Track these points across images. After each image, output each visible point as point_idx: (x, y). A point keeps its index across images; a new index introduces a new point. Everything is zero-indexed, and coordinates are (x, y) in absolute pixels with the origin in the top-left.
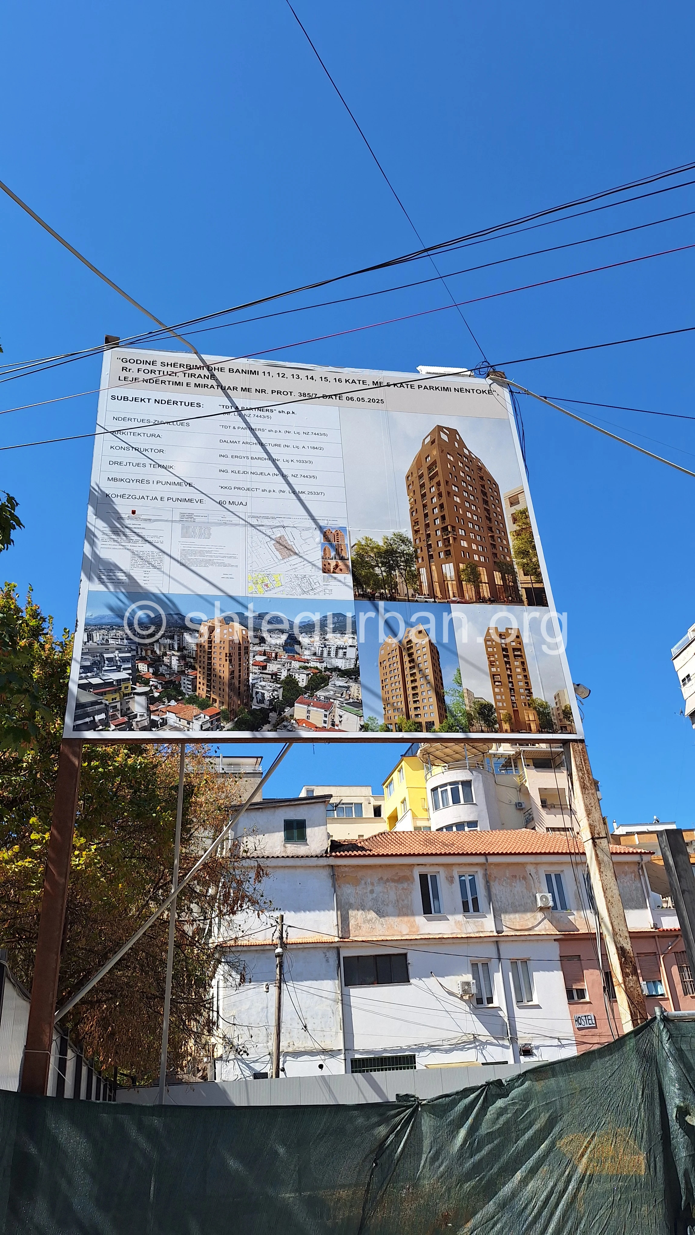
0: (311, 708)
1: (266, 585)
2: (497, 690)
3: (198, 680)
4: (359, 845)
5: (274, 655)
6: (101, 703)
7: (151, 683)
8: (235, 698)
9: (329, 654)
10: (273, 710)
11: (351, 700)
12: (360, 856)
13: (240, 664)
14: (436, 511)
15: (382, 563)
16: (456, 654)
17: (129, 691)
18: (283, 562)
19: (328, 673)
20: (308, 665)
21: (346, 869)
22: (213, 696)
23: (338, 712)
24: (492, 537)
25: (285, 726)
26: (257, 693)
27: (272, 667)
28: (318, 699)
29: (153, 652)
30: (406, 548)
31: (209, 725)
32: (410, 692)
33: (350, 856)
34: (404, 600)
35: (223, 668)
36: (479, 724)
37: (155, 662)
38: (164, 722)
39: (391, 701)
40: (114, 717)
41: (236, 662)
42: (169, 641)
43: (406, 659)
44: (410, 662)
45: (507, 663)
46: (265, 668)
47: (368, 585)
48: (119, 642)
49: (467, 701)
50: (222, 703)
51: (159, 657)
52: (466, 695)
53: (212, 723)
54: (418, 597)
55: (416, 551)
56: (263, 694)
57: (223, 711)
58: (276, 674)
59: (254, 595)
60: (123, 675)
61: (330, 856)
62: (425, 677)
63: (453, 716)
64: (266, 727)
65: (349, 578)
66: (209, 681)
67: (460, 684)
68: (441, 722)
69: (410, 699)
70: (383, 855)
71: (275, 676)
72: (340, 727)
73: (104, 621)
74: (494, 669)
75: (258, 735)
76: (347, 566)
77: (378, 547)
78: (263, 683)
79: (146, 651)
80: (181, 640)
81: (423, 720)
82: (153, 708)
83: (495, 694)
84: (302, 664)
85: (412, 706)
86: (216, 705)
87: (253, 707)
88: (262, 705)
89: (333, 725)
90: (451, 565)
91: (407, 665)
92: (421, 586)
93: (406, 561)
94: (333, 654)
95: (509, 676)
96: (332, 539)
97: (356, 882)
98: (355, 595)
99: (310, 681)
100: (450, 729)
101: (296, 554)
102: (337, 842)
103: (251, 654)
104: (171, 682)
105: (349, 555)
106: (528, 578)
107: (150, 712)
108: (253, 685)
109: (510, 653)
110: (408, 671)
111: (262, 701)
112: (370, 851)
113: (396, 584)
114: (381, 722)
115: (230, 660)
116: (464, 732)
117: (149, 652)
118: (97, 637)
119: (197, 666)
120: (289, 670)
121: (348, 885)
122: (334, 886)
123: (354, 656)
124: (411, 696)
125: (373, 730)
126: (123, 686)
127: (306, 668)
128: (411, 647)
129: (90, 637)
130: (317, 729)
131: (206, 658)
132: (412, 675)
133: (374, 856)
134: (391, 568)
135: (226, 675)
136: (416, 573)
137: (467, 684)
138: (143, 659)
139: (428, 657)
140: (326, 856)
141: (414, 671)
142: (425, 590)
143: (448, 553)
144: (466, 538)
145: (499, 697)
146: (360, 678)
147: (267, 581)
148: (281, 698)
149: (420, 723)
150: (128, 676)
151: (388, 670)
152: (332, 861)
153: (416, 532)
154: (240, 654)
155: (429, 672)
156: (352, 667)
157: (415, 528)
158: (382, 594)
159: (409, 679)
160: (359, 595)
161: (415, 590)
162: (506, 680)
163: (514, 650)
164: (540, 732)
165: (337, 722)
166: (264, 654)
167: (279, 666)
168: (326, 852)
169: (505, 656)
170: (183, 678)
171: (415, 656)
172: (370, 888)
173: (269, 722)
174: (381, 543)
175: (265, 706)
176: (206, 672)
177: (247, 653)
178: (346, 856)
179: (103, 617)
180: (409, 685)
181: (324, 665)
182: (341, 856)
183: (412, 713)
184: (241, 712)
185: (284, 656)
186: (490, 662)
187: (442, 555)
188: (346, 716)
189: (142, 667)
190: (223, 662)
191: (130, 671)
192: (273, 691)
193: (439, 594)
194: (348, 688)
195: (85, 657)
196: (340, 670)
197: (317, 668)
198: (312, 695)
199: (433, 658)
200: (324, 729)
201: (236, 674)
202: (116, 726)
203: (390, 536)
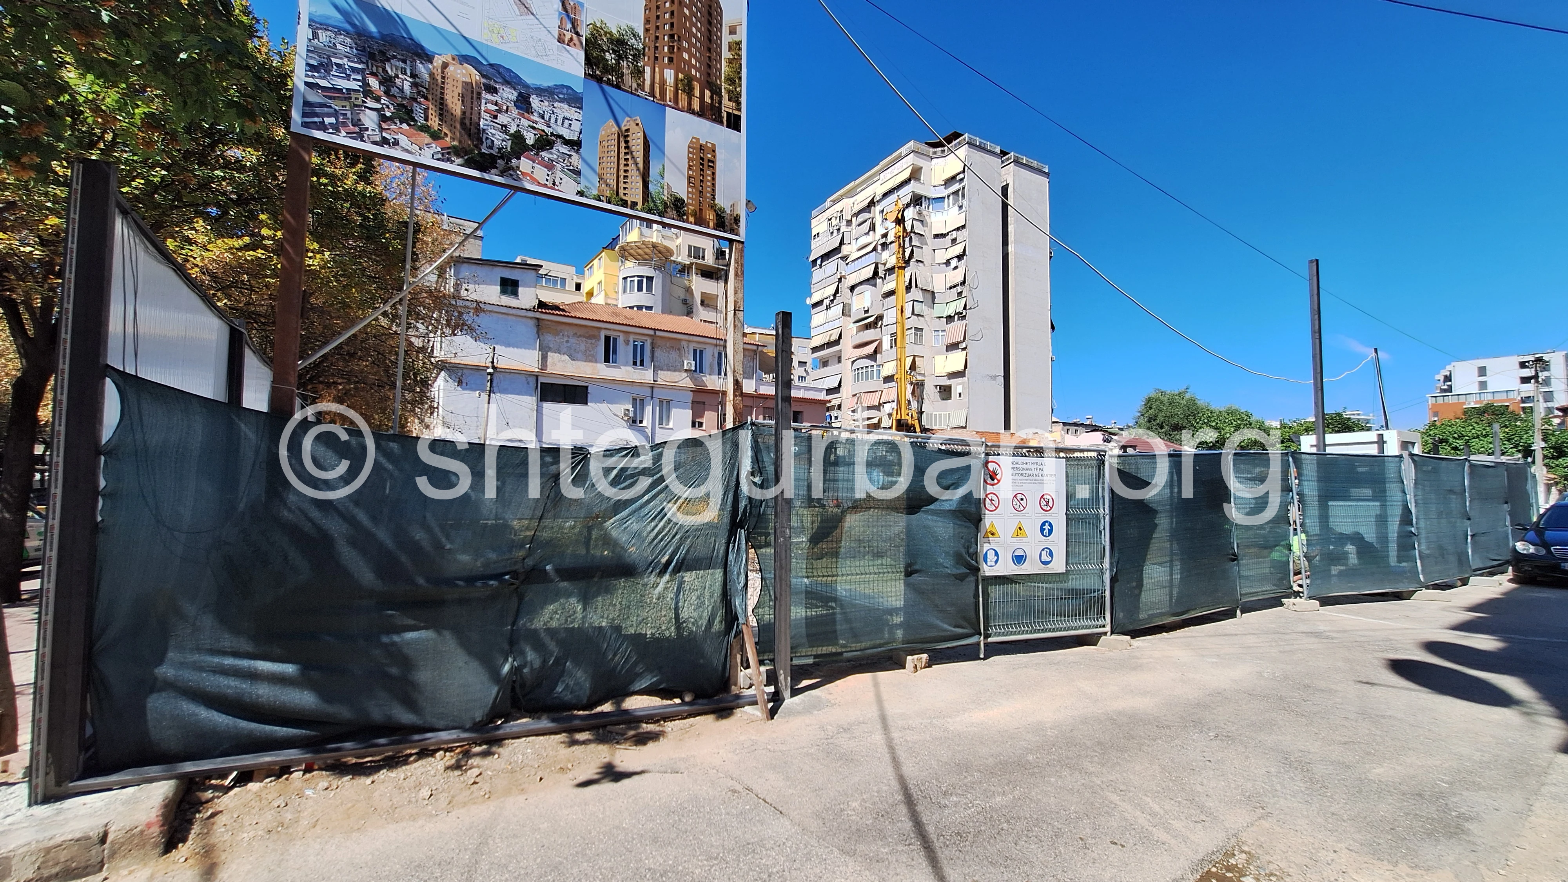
0: (535, 165)
1: (502, 37)
2: (690, 190)
3: (430, 111)
5: (505, 108)
6: (330, 107)
7: (383, 101)
8: (466, 137)
9: (556, 121)
10: (502, 157)
11: (571, 168)
12: (559, 315)
13: (472, 108)
14: (667, 16)
15: (613, 50)
16: (664, 153)
17: (359, 102)
18: (520, 18)
19: (553, 138)
20: (536, 126)
22: (445, 130)
23: (559, 174)
24: (709, 57)
25: (511, 175)
26: (487, 138)
27: (502, 119)
28: (543, 159)
29: (384, 70)
30: (636, 43)
31: (440, 156)
32: (622, 173)
33: (553, 314)
34: (627, 92)
35: (456, 107)
36: (672, 213)
37: (387, 82)
38: (396, 143)
39: (605, 177)
40: (344, 125)
41: (468, 104)
42: (402, 64)
43: (623, 144)
44: (626, 148)
45: (702, 170)
46: (495, 117)
47: (598, 68)
48: (348, 50)
49: (665, 193)
50: (453, 139)
51: (391, 77)
52: (666, 187)
53: (443, 154)
54: (640, 92)
55: (644, 49)
56: (493, 141)
57: (454, 147)
58: (506, 127)
59: (489, 44)
60: (354, 85)
61: (538, 312)
62: (637, 164)
63: (654, 202)
64: (493, 171)
65: (582, 55)
66: (441, 115)
67: (663, 178)
68: (643, 204)
69: (621, 179)
71: (504, 128)
72: (559, 188)
73: (331, 22)
74: (691, 173)
75: (486, 176)
76: (581, 43)
77: (610, 33)
78: (493, 131)
79: (377, 67)
80: (413, 68)
81: (629, 199)
82: (384, 126)
83: (688, 192)
84: (531, 124)
85: (622, 185)
86: (448, 139)
87: (483, 150)
88: (492, 151)
89: (554, 184)
90: (672, 71)
91: (623, 150)
92: (644, 83)
93: (634, 56)
94: (560, 122)
95: (701, 181)
96: (570, 11)
97: (556, 333)
98: (585, 73)
99: (537, 141)
100: (649, 211)
101: (532, 14)
102: (543, 302)
103: (483, 101)
104: (402, 105)
105: (585, 32)
106: (731, 104)
107: (382, 129)
108: (484, 130)
109: (706, 163)
110: (622, 155)
111: (491, 147)
112: (568, 313)
113: (623, 74)
114: (595, 192)
115: (463, 101)
116: (660, 216)
117: (380, 70)
118: (323, 36)
119: (430, 97)
120: (518, 126)
122: (538, 333)
123: (579, 130)
124: (622, 177)
125: (586, 197)
126: (353, 95)
127: (534, 128)
128: (628, 136)
129: (315, 36)
130: (539, 184)
131: (438, 93)
132: (626, 160)
134: (620, 58)
135: (458, 113)
136: (641, 69)
137: (669, 178)
138: (373, 74)
139: (641, 148)
140: (534, 311)
141: (628, 157)
142: (647, 88)
143: (671, 60)
144: (689, 51)
145: (690, 195)
146: (581, 150)
147: (502, 32)
148: (509, 149)
149: (626, 201)
150: (358, 88)
151: (606, 150)
152: (538, 315)
153: (647, 30)
154: (472, 98)
155: (640, 160)
156: (576, 138)
157: (647, 26)
158: (609, 79)
159: (622, 162)
160: (589, 74)
161: (638, 85)
162: (698, 183)
163: (709, 161)
164: (716, 229)
165: (557, 183)
166: (496, 104)
167: (510, 120)
168: (534, 308)
169: (701, 164)
170: (415, 105)
171: (630, 144)
172: (565, 339)
173: (497, 168)
174: (614, 31)
175: (494, 152)
176: (438, 106)
177: (479, 98)
178: (550, 314)
179: (329, 18)
180: (622, 167)
181: (551, 130)
182: (546, 313)
183: (621, 191)
184: (472, 151)
185: (515, 112)
186: (689, 166)
187: (666, 60)
188: (566, 179)
189: (374, 83)
190: (456, 100)
191: (361, 84)
192: (503, 141)
193: (658, 95)
194: (570, 156)
195: (310, 55)
196: (564, 138)
197: (543, 131)
198: (537, 154)
199: (644, 149)
200: (545, 186)
201: (468, 114)
202: (347, 133)
203: (624, 27)
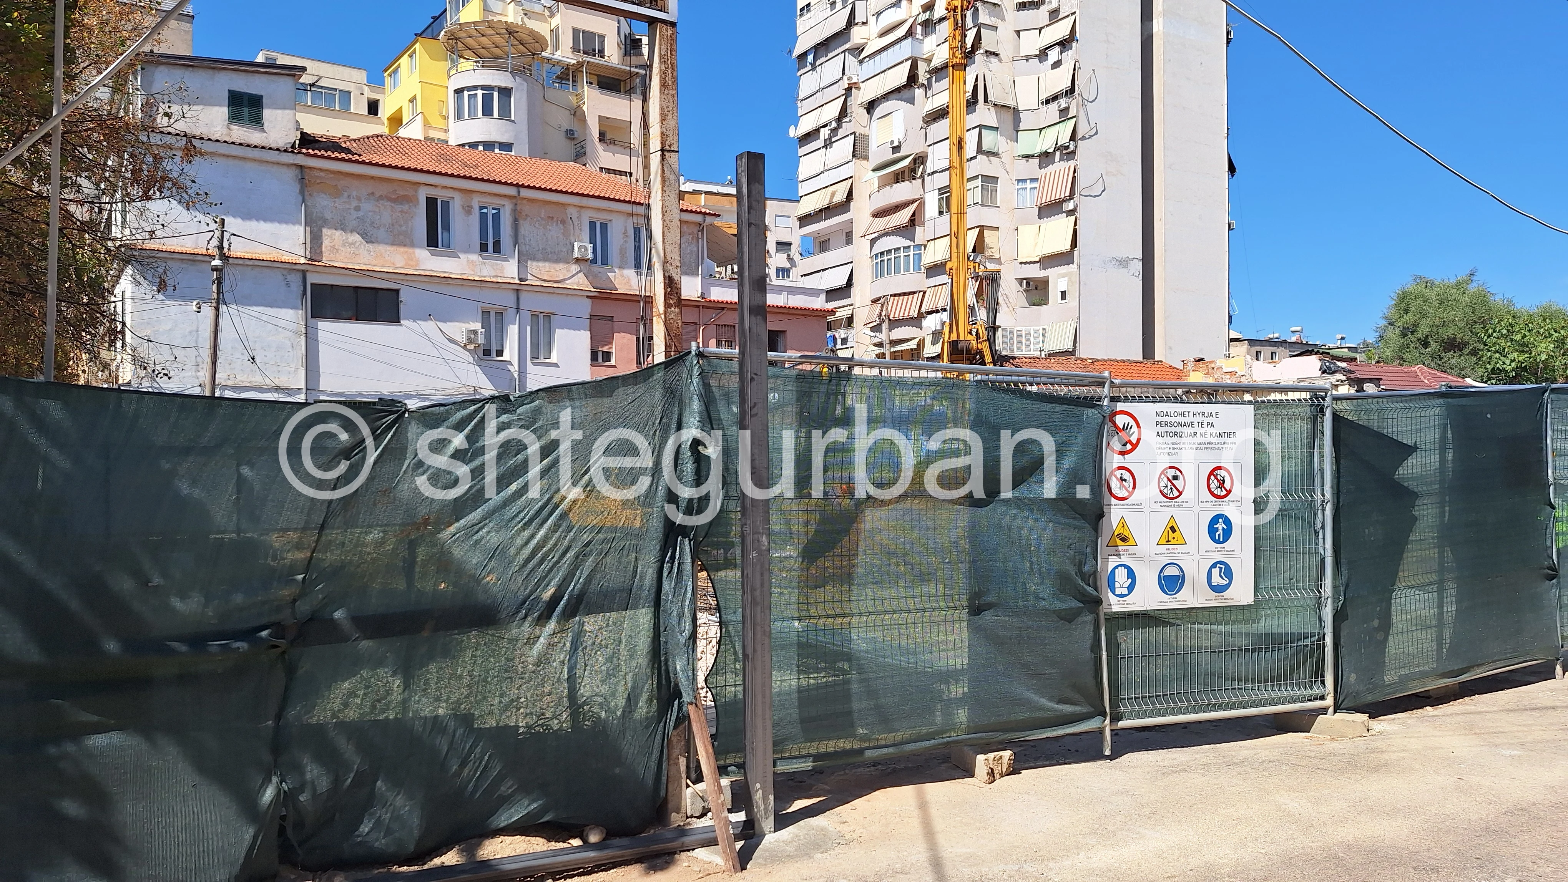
4: (344, 146)
12: (343, 160)
21: (322, 174)
33: (329, 158)
61: (299, 153)
70: (377, 164)
97: (336, 193)
102: (310, 135)
112: (360, 155)
121: (323, 195)
122: (302, 192)
133: (363, 162)
140: (292, 152)
152: (301, 160)
168: (293, 146)
172: (354, 203)
178: (322, 157)
182: (315, 156)
